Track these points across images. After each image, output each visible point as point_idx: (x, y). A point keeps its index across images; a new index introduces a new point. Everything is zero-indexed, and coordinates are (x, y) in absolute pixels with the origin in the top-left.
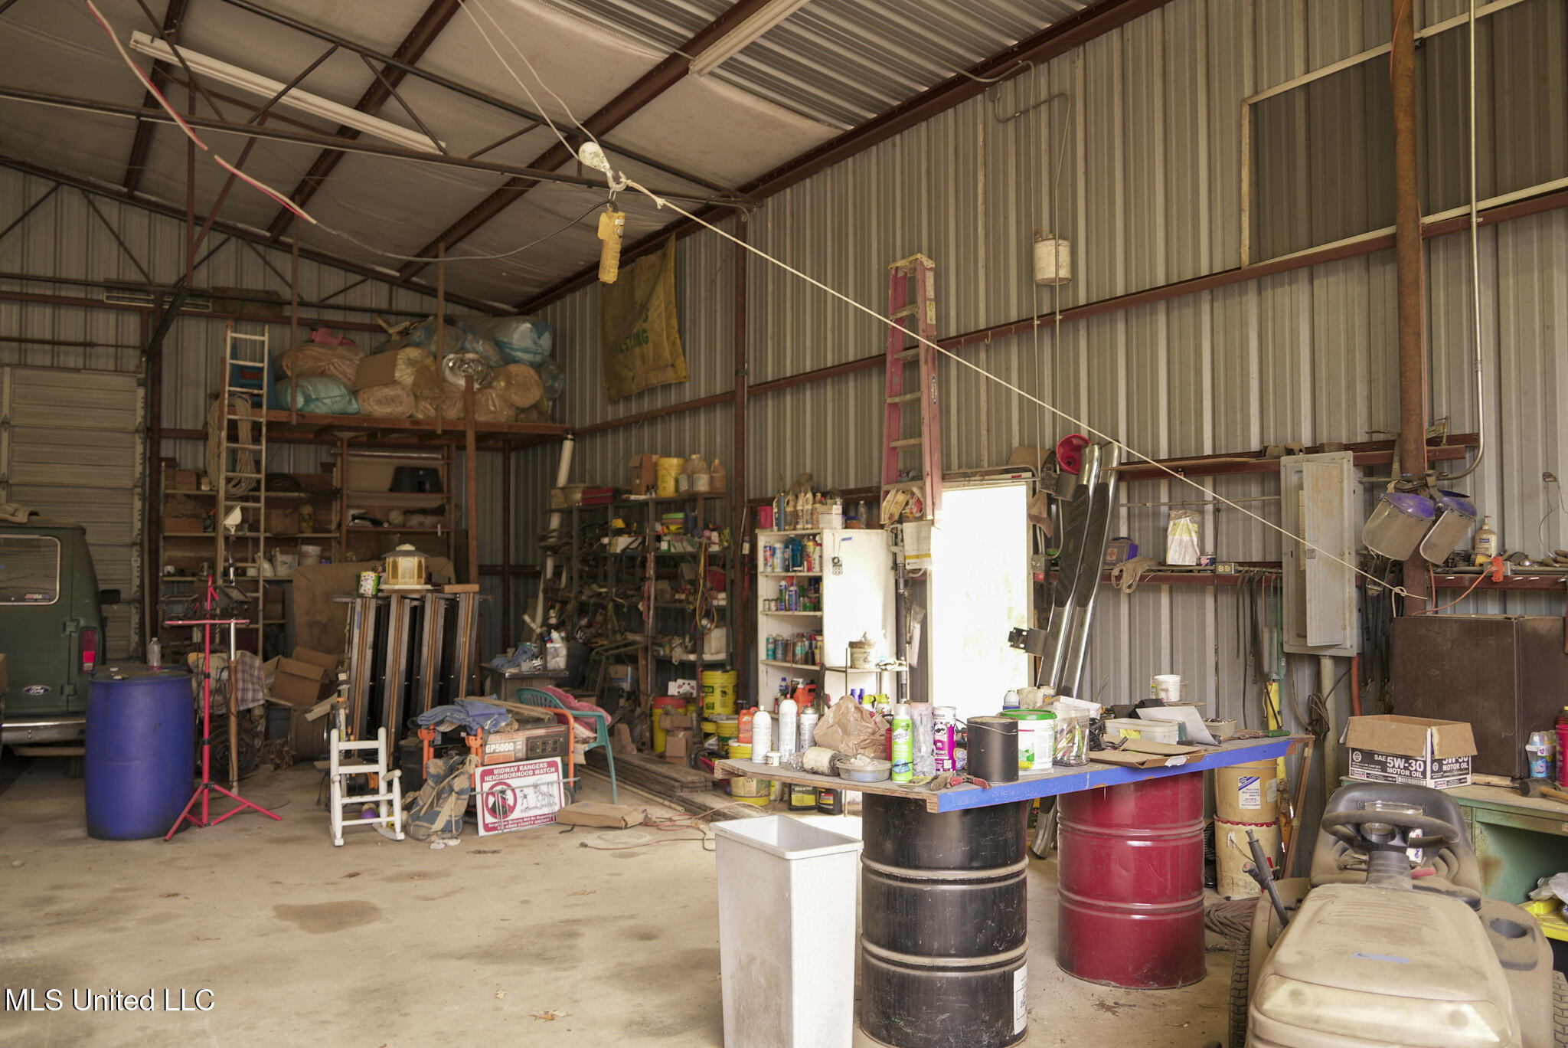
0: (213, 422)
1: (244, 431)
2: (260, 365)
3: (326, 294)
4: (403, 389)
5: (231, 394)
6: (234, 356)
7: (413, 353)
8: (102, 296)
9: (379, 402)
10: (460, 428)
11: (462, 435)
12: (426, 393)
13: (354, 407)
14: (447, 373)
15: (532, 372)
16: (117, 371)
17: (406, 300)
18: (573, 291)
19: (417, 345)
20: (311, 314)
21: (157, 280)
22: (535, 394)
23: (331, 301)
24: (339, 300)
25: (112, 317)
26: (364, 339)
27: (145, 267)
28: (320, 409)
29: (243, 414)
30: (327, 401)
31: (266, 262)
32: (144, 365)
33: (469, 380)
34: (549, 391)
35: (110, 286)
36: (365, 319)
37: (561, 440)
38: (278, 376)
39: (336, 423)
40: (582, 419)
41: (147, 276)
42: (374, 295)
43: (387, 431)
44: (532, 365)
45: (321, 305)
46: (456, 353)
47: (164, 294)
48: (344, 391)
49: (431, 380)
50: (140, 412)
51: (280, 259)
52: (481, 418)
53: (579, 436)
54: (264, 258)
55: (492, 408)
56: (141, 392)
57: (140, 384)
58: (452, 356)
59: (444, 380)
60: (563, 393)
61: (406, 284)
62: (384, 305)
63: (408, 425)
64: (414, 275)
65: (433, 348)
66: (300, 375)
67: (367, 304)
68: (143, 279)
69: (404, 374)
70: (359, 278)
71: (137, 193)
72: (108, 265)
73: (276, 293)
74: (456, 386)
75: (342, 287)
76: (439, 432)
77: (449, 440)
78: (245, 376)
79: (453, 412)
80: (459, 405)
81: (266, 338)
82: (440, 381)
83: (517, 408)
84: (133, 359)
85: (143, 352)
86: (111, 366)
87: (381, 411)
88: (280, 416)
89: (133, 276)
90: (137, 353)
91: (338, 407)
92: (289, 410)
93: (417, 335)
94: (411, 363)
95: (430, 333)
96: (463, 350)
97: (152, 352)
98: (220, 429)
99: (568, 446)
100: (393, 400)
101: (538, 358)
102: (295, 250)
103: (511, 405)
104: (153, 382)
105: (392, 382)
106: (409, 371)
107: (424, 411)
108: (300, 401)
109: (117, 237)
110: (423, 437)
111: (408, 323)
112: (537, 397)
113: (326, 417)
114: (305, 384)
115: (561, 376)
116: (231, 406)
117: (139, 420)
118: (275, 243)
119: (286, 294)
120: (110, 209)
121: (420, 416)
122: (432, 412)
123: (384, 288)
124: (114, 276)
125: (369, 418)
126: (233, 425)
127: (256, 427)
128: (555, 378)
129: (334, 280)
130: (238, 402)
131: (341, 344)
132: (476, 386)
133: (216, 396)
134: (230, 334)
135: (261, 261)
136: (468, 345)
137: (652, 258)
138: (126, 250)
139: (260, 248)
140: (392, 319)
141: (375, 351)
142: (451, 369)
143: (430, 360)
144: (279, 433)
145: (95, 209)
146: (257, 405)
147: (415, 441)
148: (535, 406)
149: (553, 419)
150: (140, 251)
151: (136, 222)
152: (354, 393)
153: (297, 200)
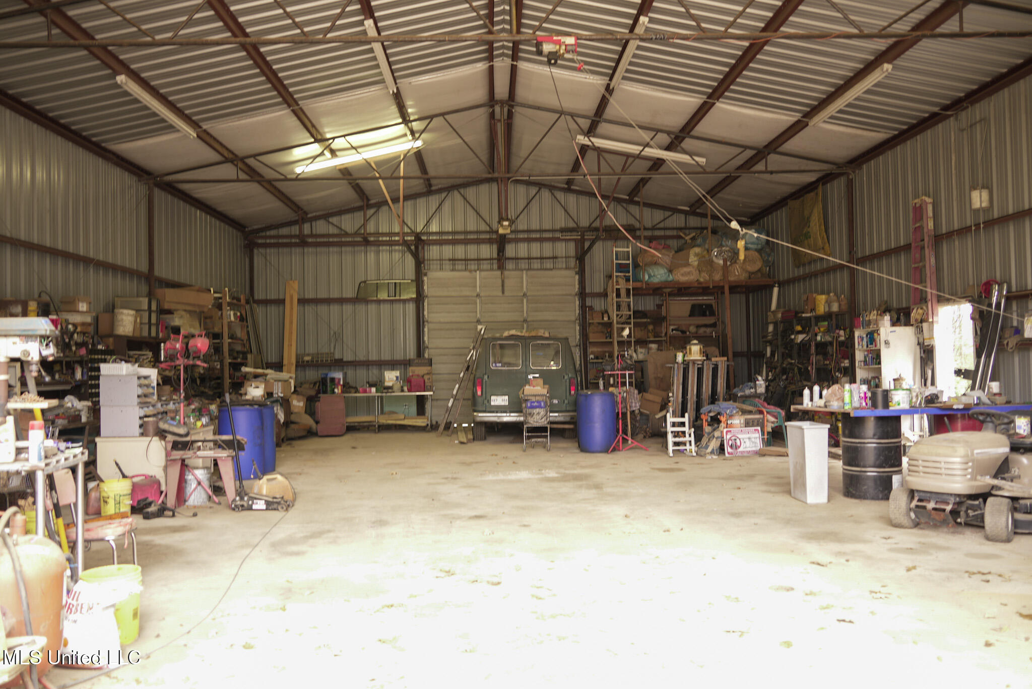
0: (609, 290)
1: (623, 293)
2: (628, 262)
3: (655, 223)
4: (693, 267)
5: (617, 276)
6: (617, 259)
7: (697, 250)
8: (558, 235)
9: (682, 275)
10: (721, 284)
11: (723, 287)
12: (704, 269)
13: (671, 278)
14: (714, 258)
15: (757, 254)
16: (567, 268)
17: (694, 221)
18: (776, 210)
19: (698, 246)
20: (648, 233)
21: (581, 225)
22: (758, 265)
23: (658, 226)
24: (662, 225)
25: (564, 244)
26: (674, 243)
27: (576, 220)
28: (655, 280)
29: (622, 285)
30: (659, 276)
31: (627, 211)
32: (578, 265)
33: (725, 261)
34: (766, 263)
35: (562, 230)
36: (675, 233)
37: (773, 286)
38: (636, 266)
39: (663, 286)
40: (783, 276)
41: (577, 224)
42: (677, 221)
43: (685, 288)
44: (756, 250)
45: (653, 228)
46: (718, 248)
47: (584, 232)
48: (666, 271)
49: (707, 264)
50: (577, 286)
51: (635, 209)
52: (732, 279)
53: (781, 284)
54: (626, 209)
55: (737, 273)
56: (577, 277)
57: (576, 274)
58: (716, 249)
59: (712, 261)
60: (773, 263)
61: (693, 213)
62: (683, 225)
63: (696, 285)
64: (698, 208)
65: (707, 246)
66: (646, 265)
67: (675, 225)
68: (575, 225)
69: (693, 260)
70: (670, 213)
71: (572, 187)
72: (561, 221)
73: (633, 225)
74: (719, 264)
75: (662, 219)
76: (711, 287)
77: (716, 290)
78: (622, 268)
79: (717, 277)
80: (721, 273)
81: (630, 249)
82: (711, 263)
83: (749, 273)
84: (572, 262)
85: (577, 258)
86: (564, 266)
87: (683, 279)
88: (638, 285)
89: (571, 225)
90: (575, 259)
91: (663, 279)
92: (642, 281)
93: (699, 241)
94: (696, 255)
95: (704, 240)
96: (721, 246)
97: (581, 257)
98: (613, 292)
99: (776, 290)
100: (689, 273)
101: (760, 247)
102: (641, 204)
103: (747, 271)
104: (581, 272)
105: (688, 264)
106: (696, 259)
107: (704, 277)
108: (647, 277)
109: (564, 208)
110: (704, 290)
111: (694, 234)
112: (760, 266)
113: (658, 283)
114: (648, 269)
115: (772, 254)
116: (617, 282)
117: (577, 290)
118: (631, 201)
119: (637, 225)
120: (560, 195)
121: (702, 280)
122: (708, 278)
123: (683, 216)
124: (563, 226)
125: (678, 283)
126: (618, 290)
127: (628, 291)
128: (769, 255)
129: (659, 215)
130: (620, 280)
131: (664, 248)
132: (729, 263)
133: (610, 277)
134: (614, 249)
135: (625, 211)
136: (724, 243)
137: (812, 194)
138: (568, 213)
139: (625, 205)
140: (687, 232)
141: (679, 250)
142: (716, 256)
143: (705, 252)
144: (638, 292)
145: (555, 197)
146: (628, 280)
147: (701, 291)
148: (759, 270)
149: (770, 278)
150: (573, 212)
151: (572, 199)
152: (670, 271)
153: (641, 185)
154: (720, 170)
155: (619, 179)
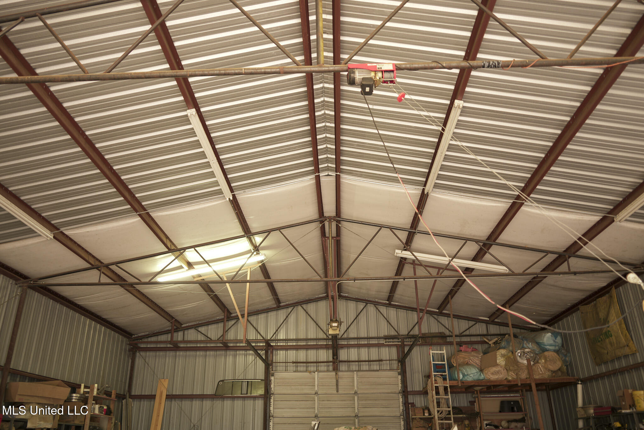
0: (429, 388)
1: (441, 390)
2: (444, 363)
3: (462, 331)
4: (501, 367)
5: (435, 376)
6: (433, 361)
7: (503, 351)
8: (382, 341)
9: (492, 374)
10: (528, 382)
11: (530, 386)
12: (511, 368)
13: (482, 377)
14: (518, 358)
15: (556, 354)
16: (391, 370)
17: (494, 329)
18: (566, 316)
19: (504, 348)
20: (458, 339)
21: (401, 334)
22: (558, 365)
23: (464, 333)
24: (467, 333)
25: (387, 349)
26: (479, 347)
27: (396, 329)
28: (469, 379)
29: (440, 384)
30: (471, 375)
31: (438, 321)
32: (400, 366)
33: (528, 360)
34: (564, 362)
35: (386, 338)
36: (479, 339)
37: (575, 384)
38: (451, 366)
39: (477, 384)
40: (584, 373)
41: (397, 332)
42: (480, 329)
43: (495, 386)
44: (554, 351)
45: (461, 335)
46: (521, 349)
47: (404, 338)
48: (477, 370)
49: (512, 363)
50: (400, 385)
51: (444, 320)
52: (537, 377)
53: (584, 381)
54: (437, 320)
55: (541, 372)
56: (400, 377)
57: (399, 374)
58: (519, 351)
59: (518, 362)
60: (571, 362)
61: (492, 322)
62: (485, 332)
63: (506, 383)
64: (496, 318)
65: (511, 348)
66: (459, 365)
67: (478, 333)
68: (396, 334)
69: (501, 361)
70: (474, 323)
71: (392, 303)
72: (385, 330)
73: (443, 333)
74: (523, 364)
75: (467, 327)
76: (520, 385)
77: (526, 387)
78: (439, 368)
79: (524, 375)
80: (526, 372)
81: (444, 352)
82: (516, 362)
83: (552, 371)
84: (395, 364)
85: (399, 361)
86: (389, 368)
87: (494, 377)
88: (454, 383)
89: (393, 333)
90: (397, 362)
91: (476, 377)
92: (457, 380)
93: (503, 344)
94: (503, 356)
95: (508, 342)
96: (523, 348)
97: (402, 360)
98: (432, 390)
99: (580, 387)
100: (498, 373)
101: (557, 348)
102: (452, 316)
103: (549, 370)
104: (403, 373)
105: (496, 365)
106: (502, 359)
107: (511, 376)
108: (461, 376)
109: (386, 319)
110: (511, 387)
111: (497, 339)
112: (560, 365)
113: (472, 382)
114: (462, 369)
115: (568, 355)
116: (435, 380)
117: (400, 388)
118: (441, 314)
119: (447, 333)
120: (383, 309)
121: (510, 378)
122: (515, 377)
123: (484, 325)
124: (386, 334)
125: (489, 381)
126: (437, 388)
127: (446, 388)
128: (566, 356)
129: (464, 325)
130: (438, 379)
131: (472, 351)
132: (532, 363)
133: (428, 376)
134: (431, 352)
135: (436, 321)
136: (525, 346)
137: (604, 298)
138: (390, 323)
139: (435, 316)
140: (489, 337)
141: (485, 353)
142: (520, 356)
143: (510, 354)
144: (455, 390)
145: (378, 310)
146: (445, 379)
147: (506, 389)
148: (559, 369)
149: (568, 375)
150: (394, 322)
151: (392, 312)
152: (481, 370)
153: (450, 297)
154: (527, 272)
155: (435, 281)
